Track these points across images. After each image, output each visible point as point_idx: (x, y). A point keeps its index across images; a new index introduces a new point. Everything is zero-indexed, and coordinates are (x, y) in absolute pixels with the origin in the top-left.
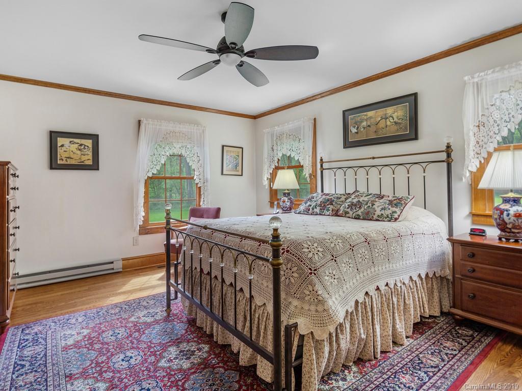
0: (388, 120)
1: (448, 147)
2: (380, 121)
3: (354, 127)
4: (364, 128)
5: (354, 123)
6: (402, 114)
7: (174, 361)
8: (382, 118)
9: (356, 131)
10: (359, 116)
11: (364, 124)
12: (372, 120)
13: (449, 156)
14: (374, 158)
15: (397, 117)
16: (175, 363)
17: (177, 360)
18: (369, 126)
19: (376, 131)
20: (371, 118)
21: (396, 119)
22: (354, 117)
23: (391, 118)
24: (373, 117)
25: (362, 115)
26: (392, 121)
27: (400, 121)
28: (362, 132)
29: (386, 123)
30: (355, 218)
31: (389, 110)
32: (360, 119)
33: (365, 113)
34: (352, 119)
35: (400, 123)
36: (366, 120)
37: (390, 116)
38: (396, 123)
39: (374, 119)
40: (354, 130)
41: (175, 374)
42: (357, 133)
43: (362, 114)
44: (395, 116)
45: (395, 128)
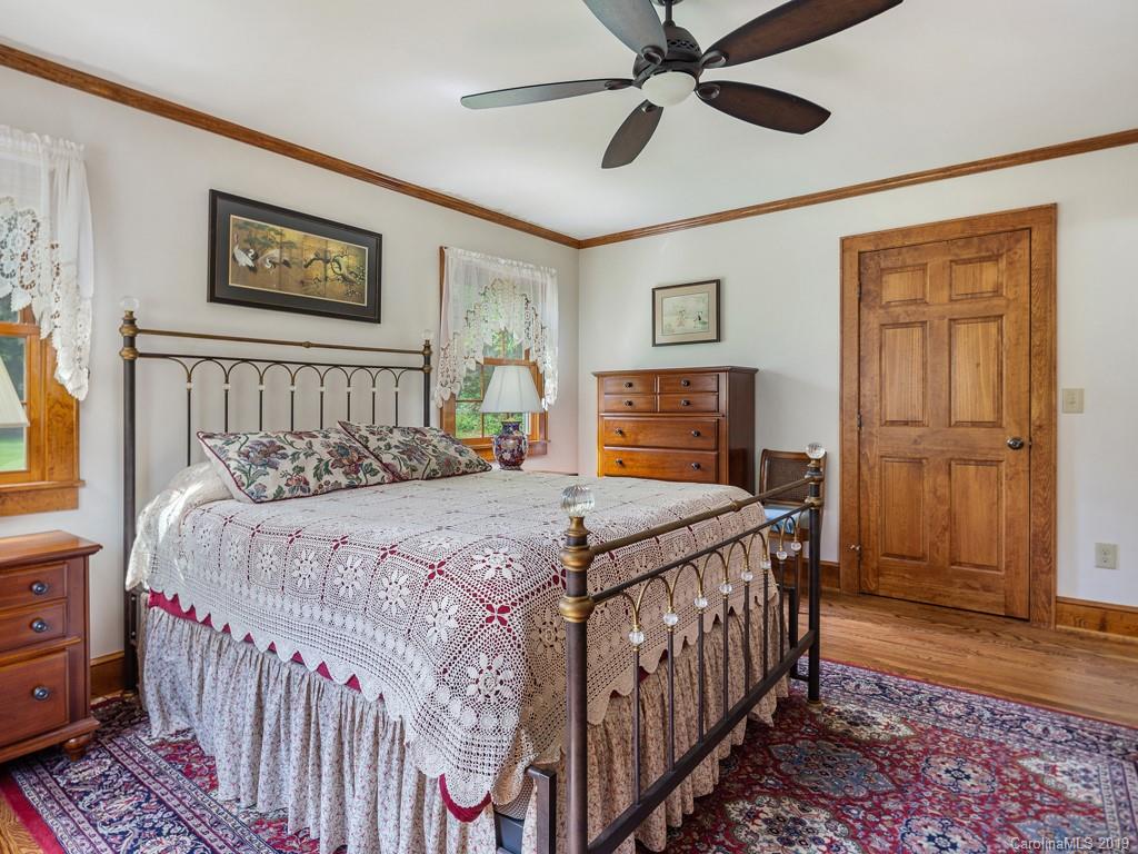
0: (329, 265)
1: (427, 346)
2: (312, 261)
3: (246, 251)
4: (274, 264)
5: (246, 241)
6: (356, 264)
7: (827, 841)
8: (317, 258)
9: (251, 264)
10: (260, 227)
11: (275, 253)
12: (294, 251)
13: (427, 361)
14: (308, 345)
15: (348, 267)
16: (831, 834)
17: (821, 835)
18: (286, 263)
19: (302, 282)
20: (291, 245)
21: (344, 271)
22: (247, 223)
23: (336, 265)
24: (298, 245)
25: (273, 230)
26: (337, 270)
27: (351, 277)
28: (267, 271)
29: (326, 271)
30: (429, 478)
31: (335, 247)
32: (265, 237)
33: (278, 228)
34: (239, 226)
35: (352, 282)
36: (281, 246)
37: (334, 260)
38: (345, 279)
39: (299, 252)
40: (245, 260)
41: (858, 820)
42: (253, 269)
43: (271, 226)
44: (344, 261)
45: (341, 288)
